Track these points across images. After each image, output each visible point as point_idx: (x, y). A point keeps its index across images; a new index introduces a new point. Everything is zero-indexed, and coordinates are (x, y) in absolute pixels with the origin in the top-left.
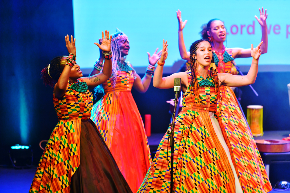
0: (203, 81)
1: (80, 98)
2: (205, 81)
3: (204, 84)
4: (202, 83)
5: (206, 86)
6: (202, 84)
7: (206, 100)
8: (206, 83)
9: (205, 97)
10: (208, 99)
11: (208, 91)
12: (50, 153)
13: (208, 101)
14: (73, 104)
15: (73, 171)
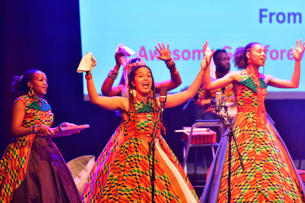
0: (144, 107)
1: (36, 116)
2: (146, 107)
3: (146, 110)
4: (143, 109)
5: (147, 112)
6: (144, 111)
7: (148, 126)
8: (147, 109)
9: (147, 123)
10: (151, 125)
11: (150, 117)
12: (5, 163)
13: (151, 127)
14: (29, 122)
15: (18, 184)
